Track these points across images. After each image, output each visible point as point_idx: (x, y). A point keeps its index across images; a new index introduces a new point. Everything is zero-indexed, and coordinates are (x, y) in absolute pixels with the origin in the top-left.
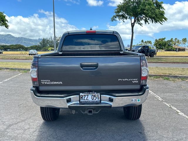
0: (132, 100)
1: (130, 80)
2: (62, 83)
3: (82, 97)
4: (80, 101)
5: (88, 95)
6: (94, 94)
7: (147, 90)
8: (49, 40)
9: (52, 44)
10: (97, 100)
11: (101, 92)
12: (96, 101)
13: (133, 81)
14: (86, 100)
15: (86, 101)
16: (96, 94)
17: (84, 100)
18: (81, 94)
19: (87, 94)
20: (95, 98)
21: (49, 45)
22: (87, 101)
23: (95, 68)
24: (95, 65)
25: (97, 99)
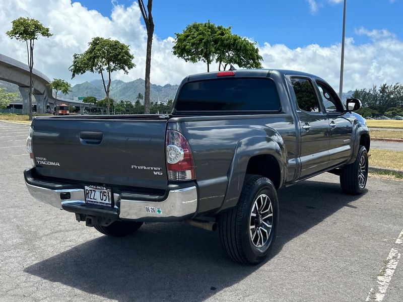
0: (148, 210)
2: (59, 165)
3: (88, 194)
4: (85, 200)
6: (103, 191)
7: (171, 191)
8: (368, 94)
9: (376, 102)
10: (107, 202)
11: (112, 188)
12: (106, 204)
13: (154, 173)
14: (93, 200)
15: (93, 202)
16: (106, 191)
17: (90, 198)
18: (86, 188)
19: (93, 189)
20: (104, 198)
21: (368, 104)
22: (95, 202)
23: (97, 141)
24: (98, 135)
25: (107, 200)
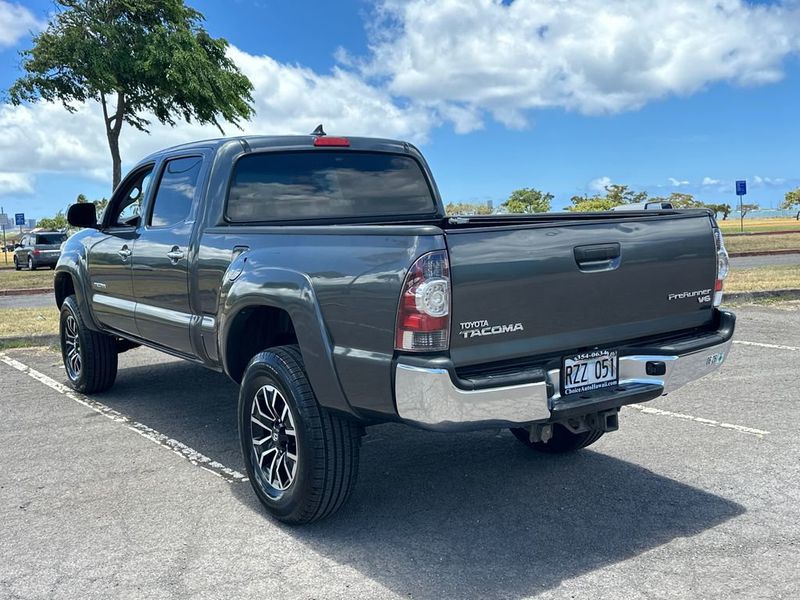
0: (709, 361)
1: (694, 294)
2: (521, 328)
3: (570, 375)
4: (562, 390)
5: (586, 364)
6: (601, 359)
10: (609, 378)
11: (621, 348)
12: (608, 382)
13: (700, 299)
14: (581, 384)
15: (581, 387)
16: (608, 357)
17: (575, 383)
18: (568, 362)
19: (582, 362)
20: (604, 371)
22: (585, 386)
25: (609, 374)
